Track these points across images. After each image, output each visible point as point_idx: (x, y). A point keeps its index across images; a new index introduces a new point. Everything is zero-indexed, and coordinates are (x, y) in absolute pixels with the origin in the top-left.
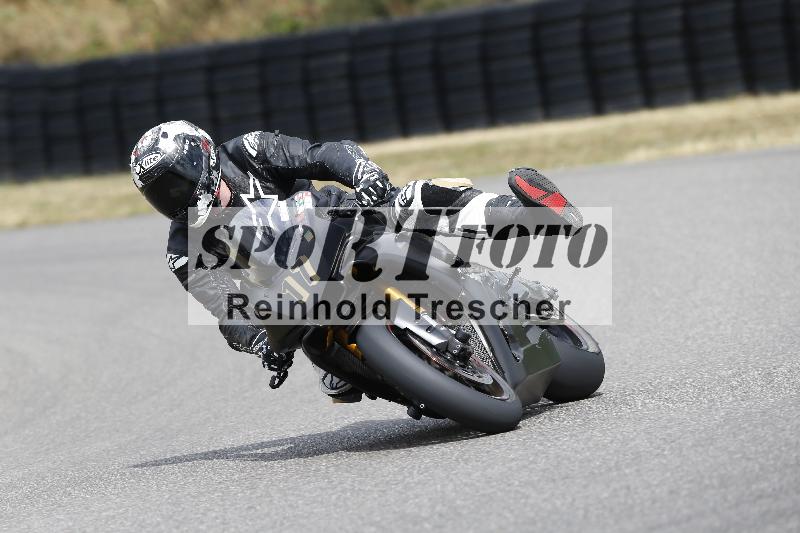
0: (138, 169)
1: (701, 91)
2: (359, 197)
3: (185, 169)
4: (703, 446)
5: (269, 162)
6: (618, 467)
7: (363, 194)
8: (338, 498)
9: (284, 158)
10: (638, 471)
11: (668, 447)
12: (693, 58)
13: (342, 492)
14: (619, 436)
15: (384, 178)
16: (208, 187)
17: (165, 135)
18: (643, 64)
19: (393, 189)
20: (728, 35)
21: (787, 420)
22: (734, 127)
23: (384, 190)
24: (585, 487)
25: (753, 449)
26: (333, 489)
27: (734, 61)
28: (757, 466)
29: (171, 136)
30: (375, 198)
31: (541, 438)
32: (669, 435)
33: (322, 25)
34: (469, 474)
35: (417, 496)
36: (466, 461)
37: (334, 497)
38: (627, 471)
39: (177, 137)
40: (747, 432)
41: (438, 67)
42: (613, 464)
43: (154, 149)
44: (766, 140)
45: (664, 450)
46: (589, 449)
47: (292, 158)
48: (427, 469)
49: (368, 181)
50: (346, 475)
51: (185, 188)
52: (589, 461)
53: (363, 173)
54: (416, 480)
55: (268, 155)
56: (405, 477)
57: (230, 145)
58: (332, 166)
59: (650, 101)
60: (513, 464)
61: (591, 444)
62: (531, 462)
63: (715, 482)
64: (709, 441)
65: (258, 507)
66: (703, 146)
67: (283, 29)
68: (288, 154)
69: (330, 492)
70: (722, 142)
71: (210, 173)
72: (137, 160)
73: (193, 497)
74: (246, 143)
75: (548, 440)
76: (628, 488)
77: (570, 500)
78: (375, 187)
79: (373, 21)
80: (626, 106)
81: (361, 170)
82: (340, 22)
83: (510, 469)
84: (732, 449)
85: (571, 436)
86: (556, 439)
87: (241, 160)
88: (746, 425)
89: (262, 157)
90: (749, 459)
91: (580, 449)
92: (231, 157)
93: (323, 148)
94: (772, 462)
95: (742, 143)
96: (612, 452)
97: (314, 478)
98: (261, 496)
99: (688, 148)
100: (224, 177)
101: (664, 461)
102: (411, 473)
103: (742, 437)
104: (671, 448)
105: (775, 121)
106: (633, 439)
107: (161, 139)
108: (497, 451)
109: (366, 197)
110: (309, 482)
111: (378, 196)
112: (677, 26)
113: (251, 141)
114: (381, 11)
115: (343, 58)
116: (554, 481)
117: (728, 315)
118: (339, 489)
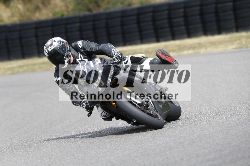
0: (47, 51)
1: (190, 35)
2: (114, 60)
3: (60, 51)
4: (191, 145)
5: (85, 49)
6: (164, 151)
7: (116, 59)
8: (77, 162)
9: (90, 48)
10: (171, 152)
11: (180, 145)
12: (187, 24)
13: (78, 159)
14: (165, 142)
15: (121, 54)
16: (68, 56)
17: (55, 41)
18: (171, 26)
19: (124, 58)
20: (198, 17)
21: (217, 136)
22: (200, 46)
23: (122, 58)
24: (154, 158)
25: (206, 145)
26: (75, 159)
27: (200, 25)
28: (208, 151)
29: (57, 41)
30: (119, 60)
31: (141, 142)
32: (180, 141)
33: (71, 14)
34: (118, 154)
35: (102, 161)
36: (117, 150)
37: (76, 161)
38: (167, 153)
39: (58, 41)
40: (205, 140)
41: (107, 28)
42: (163, 150)
43: (51, 45)
44: (210, 50)
45: (179, 146)
46: (155, 146)
47: (92, 48)
48: (105, 152)
49: (117, 55)
50: (79, 154)
51: (61, 57)
52: (155, 150)
53: (115, 53)
54: (101, 156)
55: (85, 47)
56: (98, 155)
57: (73, 44)
58: (105, 51)
59: (174, 38)
60: (132, 151)
61: (156, 144)
62: (137, 150)
63: (195, 156)
64: (193, 143)
65: (52, 165)
66: (190, 52)
67: (58, 16)
68: (91, 47)
69: (74, 159)
70: (196, 51)
71: (68, 52)
72: (46, 49)
73: (31, 161)
74: (78, 44)
75: (143, 143)
76: (168, 158)
77: (149, 161)
78: (119, 57)
79: (87, 13)
80: (166, 40)
81: (114, 52)
82: (77, 13)
83: (131, 152)
84: (200, 146)
85: (150, 142)
86: (145, 143)
87: (77, 49)
88: (204, 138)
89: (83, 48)
90: (205, 149)
91: (152, 146)
92: (73, 48)
93: (102, 45)
94: (212, 150)
95: (203, 51)
96: (162, 147)
97: (69, 156)
98: (53, 161)
99: (186, 52)
100: (72, 54)
101: (179, 149)
102: (100, 154)
103: (203, 142)
104: (181, 145)
105: (213, 44)
106: (169, 143)
107: (54, 42)
108: (127, 147)
109: (117, 60)
110: (68, 157)
111: (120, 59)
112: (182, 14)
113: (80, 43)
114: (89, 10)
115: (78, 25)
116: (144, 156)
117: (198, 104)
118: (77, 159)
